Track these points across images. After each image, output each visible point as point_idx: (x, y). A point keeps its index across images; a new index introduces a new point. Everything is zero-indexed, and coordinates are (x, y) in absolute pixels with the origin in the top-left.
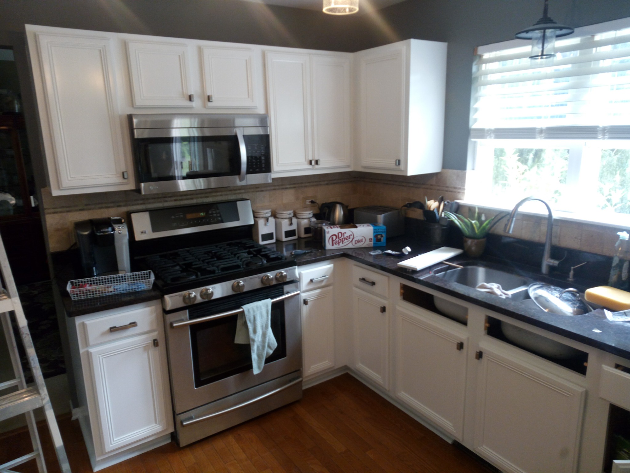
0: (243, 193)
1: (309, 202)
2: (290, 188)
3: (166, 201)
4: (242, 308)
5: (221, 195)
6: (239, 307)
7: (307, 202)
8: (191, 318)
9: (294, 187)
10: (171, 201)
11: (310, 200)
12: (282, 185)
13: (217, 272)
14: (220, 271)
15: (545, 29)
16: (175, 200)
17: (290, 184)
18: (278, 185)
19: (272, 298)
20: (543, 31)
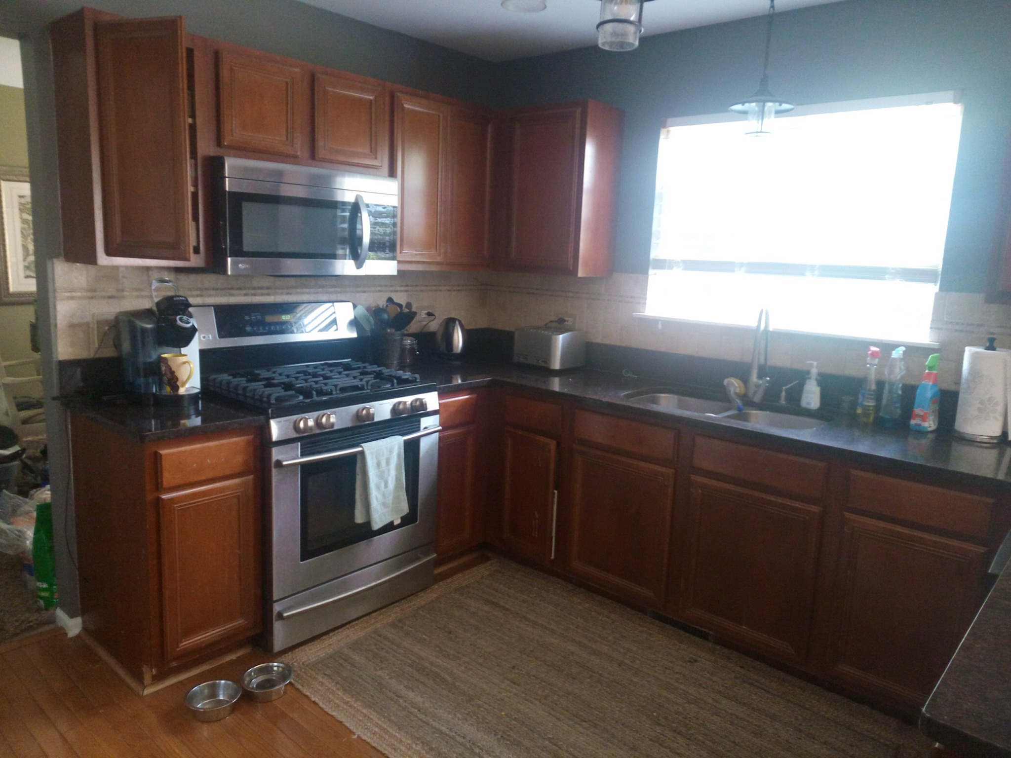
0: (339, 293)
1: (425, 314)
2: (401, 291)
3: (233, 295)
4: (361, 447)
5: (309, 293)
6: (357, 445)
7: (422, 314)
8: (303, 454)
9: (406, 291)
10: (239, 295)
11: (426, 312)
12: (391, 286)
13: (334, 393)
14: (338, 392)
15: (765, 102)
16: (245, 295)
17: (402, 286)
18: (386, 286)
19: (403, 435)
20: (762, 104)
